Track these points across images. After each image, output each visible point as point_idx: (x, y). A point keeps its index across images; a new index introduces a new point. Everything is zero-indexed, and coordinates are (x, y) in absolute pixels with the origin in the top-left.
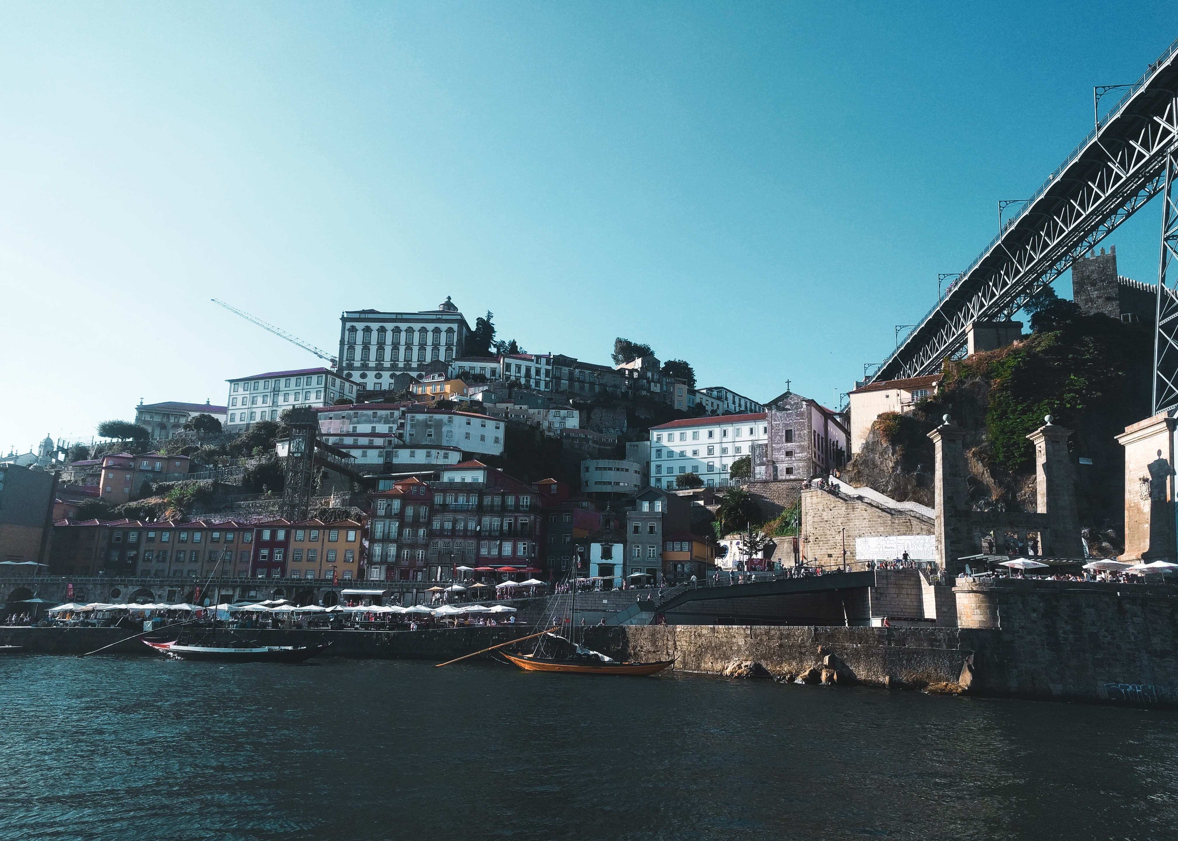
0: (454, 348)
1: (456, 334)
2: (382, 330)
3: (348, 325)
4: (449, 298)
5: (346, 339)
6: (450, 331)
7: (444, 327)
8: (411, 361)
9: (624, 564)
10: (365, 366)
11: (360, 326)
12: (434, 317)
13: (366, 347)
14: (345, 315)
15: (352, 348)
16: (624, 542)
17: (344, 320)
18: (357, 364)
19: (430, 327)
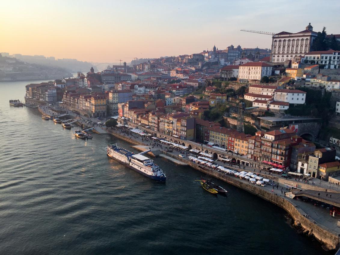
0: (308, 46)
1: (309, 40)
2: (285, 41)
3: (275, 40)
4: (310, 24)
5: (274, 45)
6: (307, 39)
7: (305, 38)
8: (293, 51)
9: (307, 169)
10: (279, 53)
11: (278, 40)
12: (302, 35)
13: (279, 47)
14: (274, 36)
15: (275, 47)
16: (308, 163)
17: (273, 38)
18: (277, 52)
19: (300, 38)
